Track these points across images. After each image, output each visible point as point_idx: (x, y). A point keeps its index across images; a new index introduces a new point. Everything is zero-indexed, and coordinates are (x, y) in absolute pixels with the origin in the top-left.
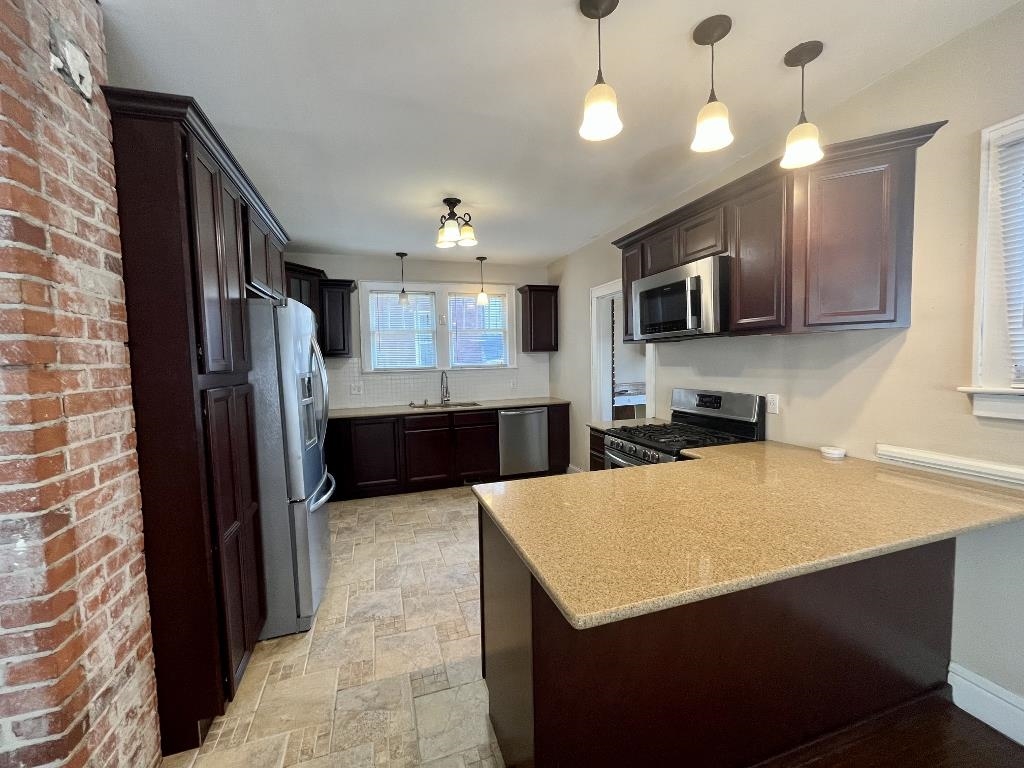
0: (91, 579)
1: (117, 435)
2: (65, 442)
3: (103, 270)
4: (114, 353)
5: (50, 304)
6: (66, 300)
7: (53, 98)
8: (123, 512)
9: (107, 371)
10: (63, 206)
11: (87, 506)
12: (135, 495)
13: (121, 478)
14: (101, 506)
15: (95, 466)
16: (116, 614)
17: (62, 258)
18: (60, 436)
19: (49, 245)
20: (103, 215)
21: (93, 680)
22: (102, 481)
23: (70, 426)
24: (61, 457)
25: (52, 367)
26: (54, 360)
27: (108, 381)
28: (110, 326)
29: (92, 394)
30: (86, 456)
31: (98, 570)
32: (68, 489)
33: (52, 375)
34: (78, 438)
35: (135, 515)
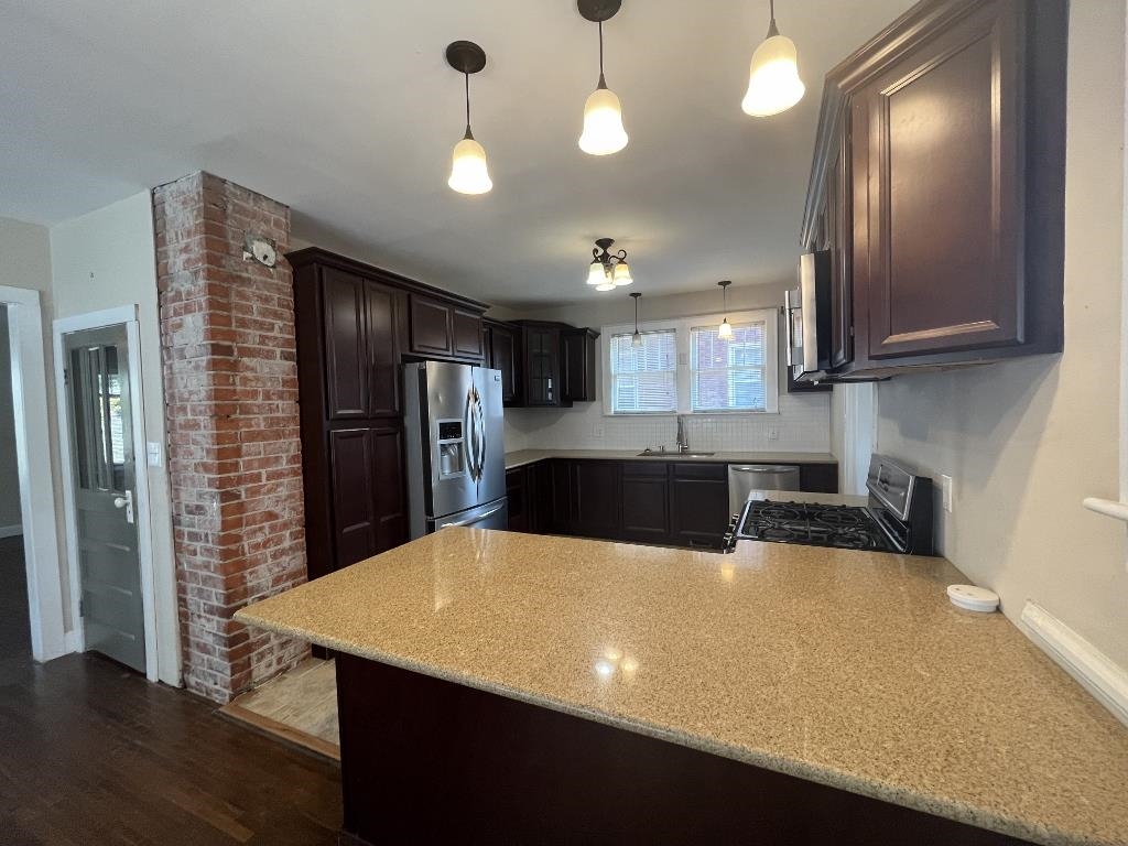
0: (254, 532)
1: (284, 455)
2: (240, 456)
3: (278, 361)
4: (287, 408)
5: (234, 384)
6: (245, 381)
7: (245, 275)
8: (285, 500)
9: (278, 418)
10: (248, 331)
11: (253, 492)
12: (299, 491)
13: (285, 480)
14: (265, 494)
15: (263, 471)
16: (274, 556)
17: (245, 360)
18: (238, 452)
19: (235, 353)
20: (281, 329)
21: (253, 587)
22: (268, 479)
23: (244, 448)
24: (237, 463)
25: (233, 417)
26: (235, 413)
27: (278, 424)
28: (283, 392)
29: (262, 431)
30: (256, 464)
31: (261, 529)
32: (240, 481)
33: (232, 421)
34: (250, 455)
35: (299, 504)
